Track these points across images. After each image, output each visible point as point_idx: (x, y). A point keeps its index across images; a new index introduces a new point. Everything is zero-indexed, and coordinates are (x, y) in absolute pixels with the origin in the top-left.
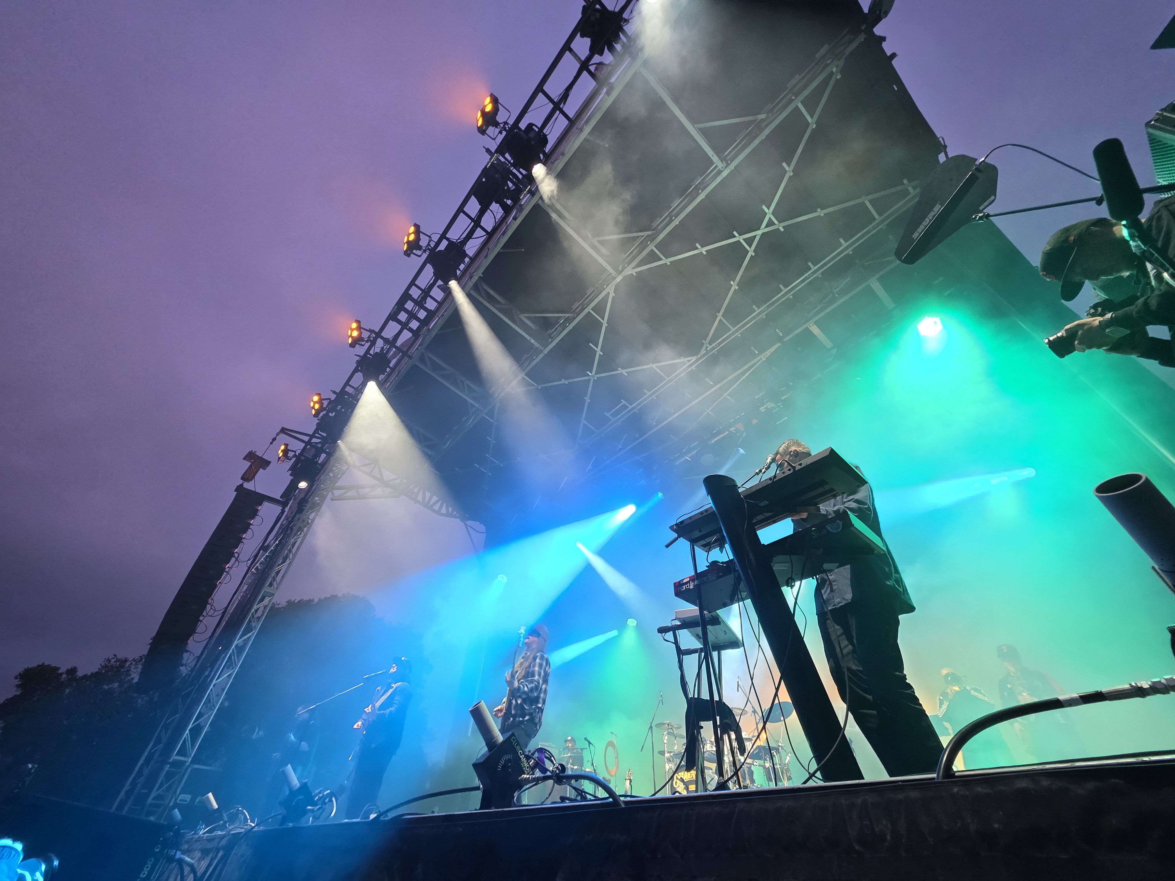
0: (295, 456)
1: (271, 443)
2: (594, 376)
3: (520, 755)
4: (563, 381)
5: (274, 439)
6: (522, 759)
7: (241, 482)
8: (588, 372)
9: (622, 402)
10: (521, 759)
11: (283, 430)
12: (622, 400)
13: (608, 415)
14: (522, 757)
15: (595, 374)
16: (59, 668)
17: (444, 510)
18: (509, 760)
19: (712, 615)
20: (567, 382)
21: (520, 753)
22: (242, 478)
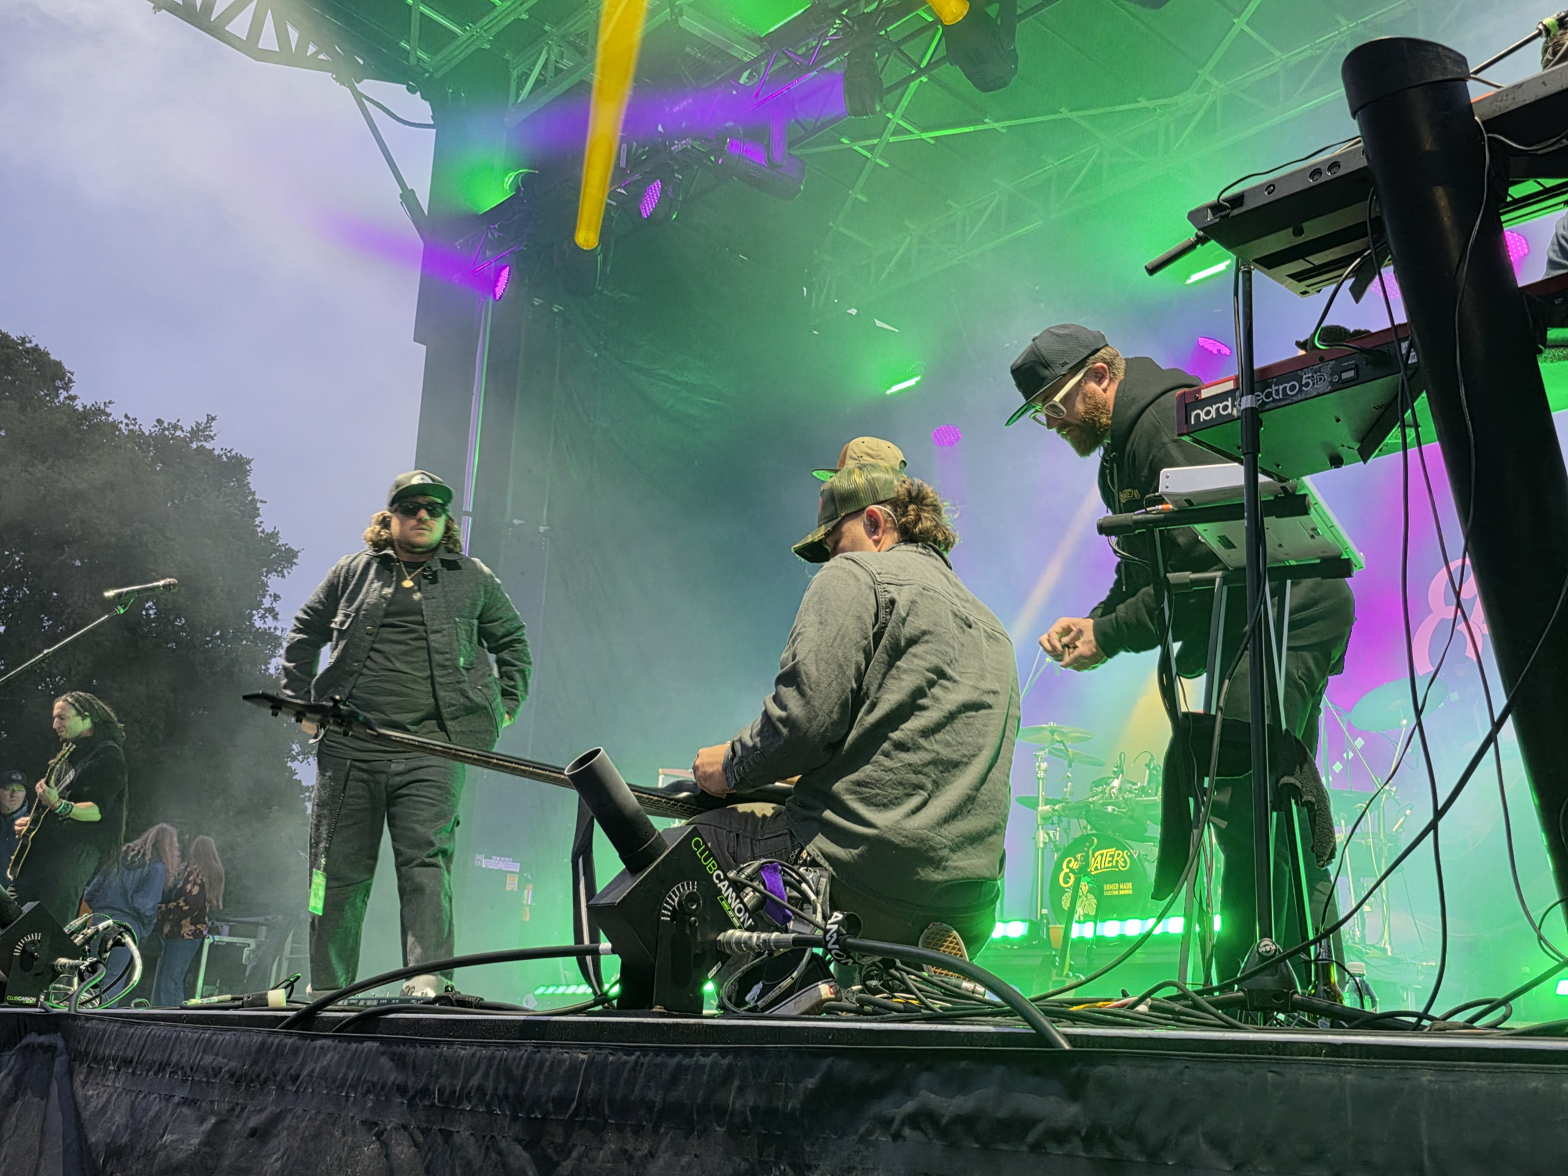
3: (717, 881)
6: (724, 890)
10: (720, 890)
14: (723, 885)
18: (692, 898)
19: (1283, 488)
21: (718, 877)
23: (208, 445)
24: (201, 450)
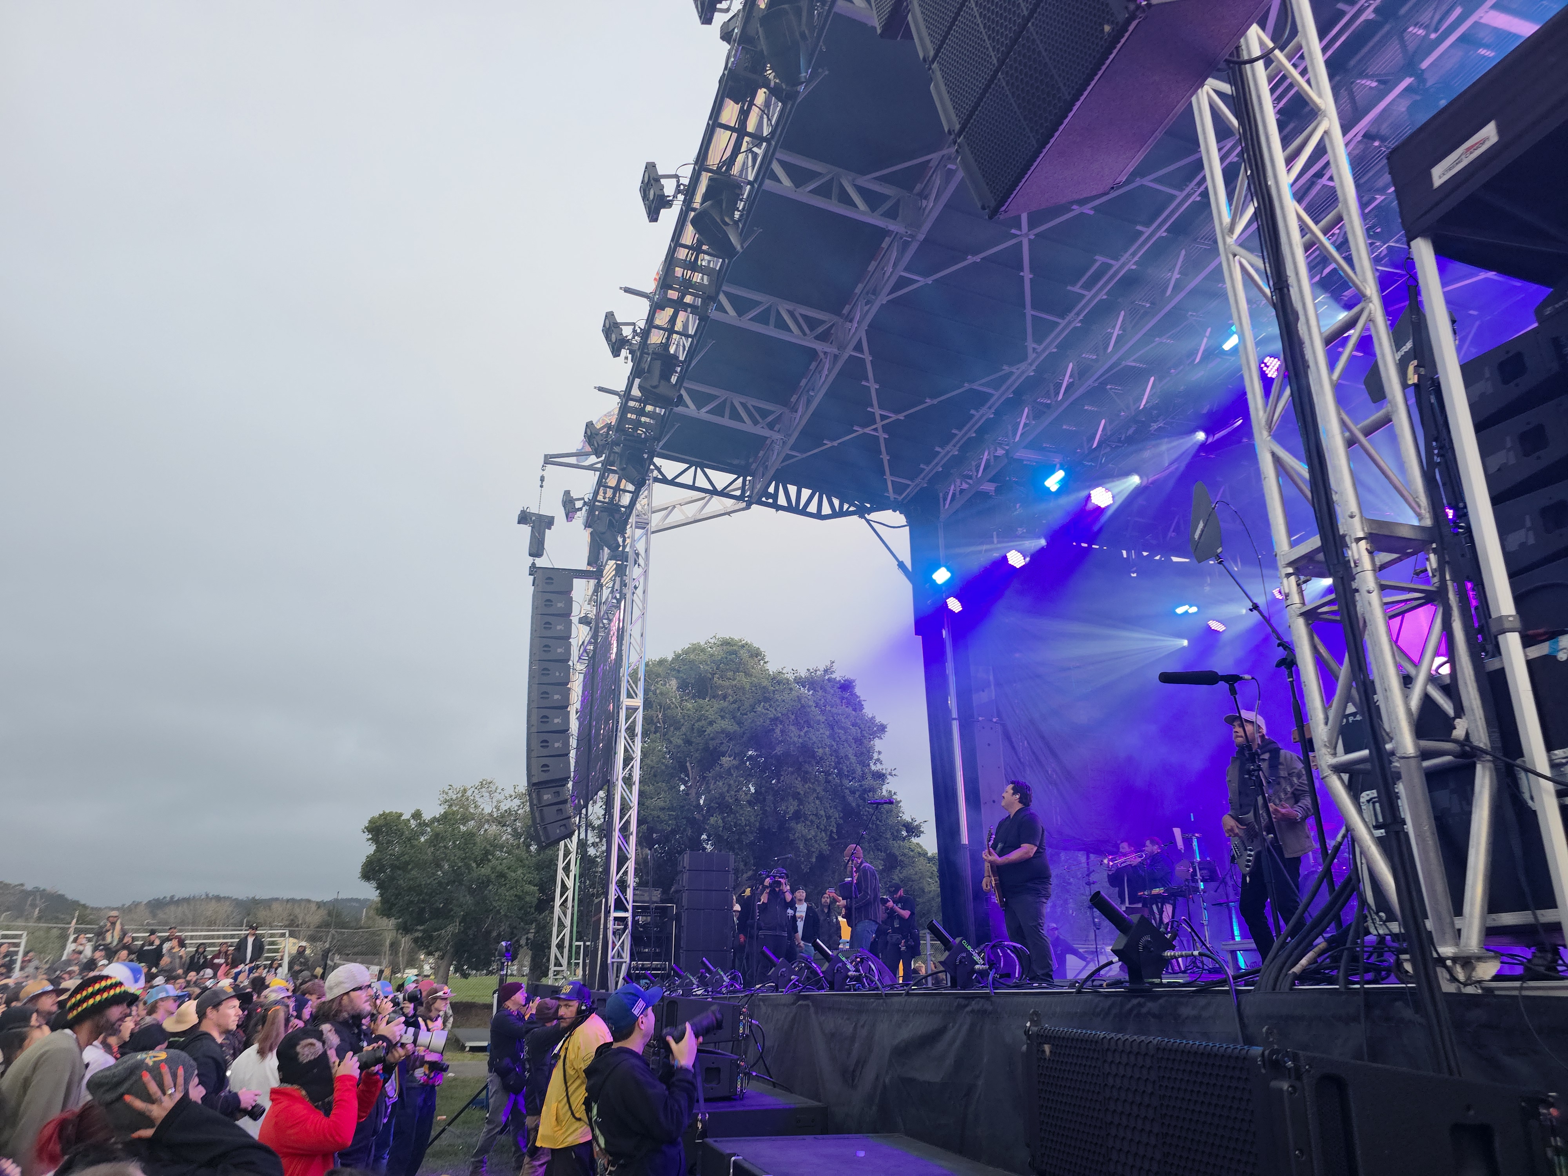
0: (585, 503)
1: (541, 486)
2: (1027, 235)
4: (971, 259)
5: (542, 479)
7: (530, 560)
8: (1013, 231)
9: (1096, 261)
11: (549, 460)
12: (1097, 257)
13: (1077, 289)
15: (1029, 230)
16: (401, 815)
17: (826, 510)
20: (977, 258)
22: (531, 555)
23: (833, 676)
24: (829, 680)
